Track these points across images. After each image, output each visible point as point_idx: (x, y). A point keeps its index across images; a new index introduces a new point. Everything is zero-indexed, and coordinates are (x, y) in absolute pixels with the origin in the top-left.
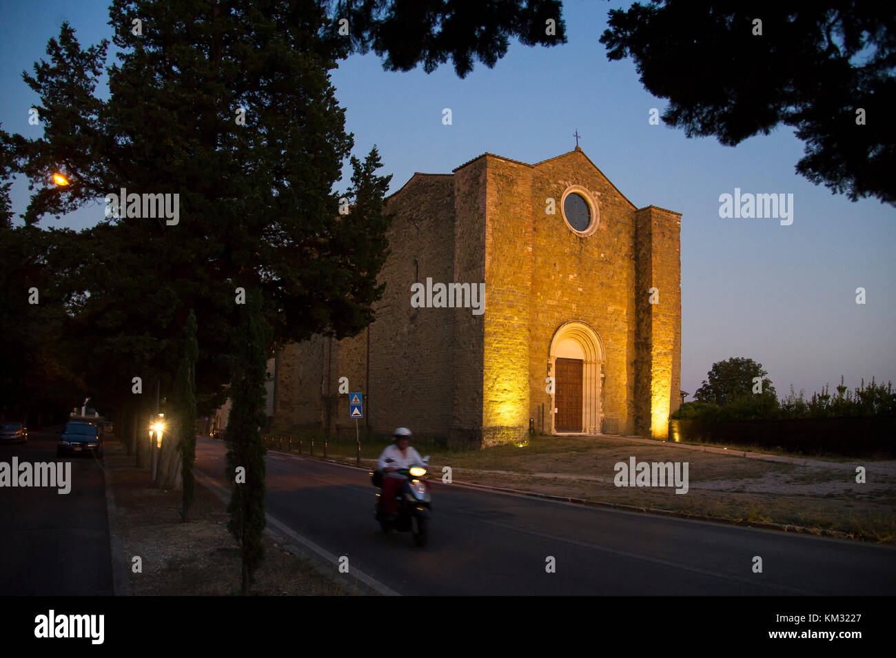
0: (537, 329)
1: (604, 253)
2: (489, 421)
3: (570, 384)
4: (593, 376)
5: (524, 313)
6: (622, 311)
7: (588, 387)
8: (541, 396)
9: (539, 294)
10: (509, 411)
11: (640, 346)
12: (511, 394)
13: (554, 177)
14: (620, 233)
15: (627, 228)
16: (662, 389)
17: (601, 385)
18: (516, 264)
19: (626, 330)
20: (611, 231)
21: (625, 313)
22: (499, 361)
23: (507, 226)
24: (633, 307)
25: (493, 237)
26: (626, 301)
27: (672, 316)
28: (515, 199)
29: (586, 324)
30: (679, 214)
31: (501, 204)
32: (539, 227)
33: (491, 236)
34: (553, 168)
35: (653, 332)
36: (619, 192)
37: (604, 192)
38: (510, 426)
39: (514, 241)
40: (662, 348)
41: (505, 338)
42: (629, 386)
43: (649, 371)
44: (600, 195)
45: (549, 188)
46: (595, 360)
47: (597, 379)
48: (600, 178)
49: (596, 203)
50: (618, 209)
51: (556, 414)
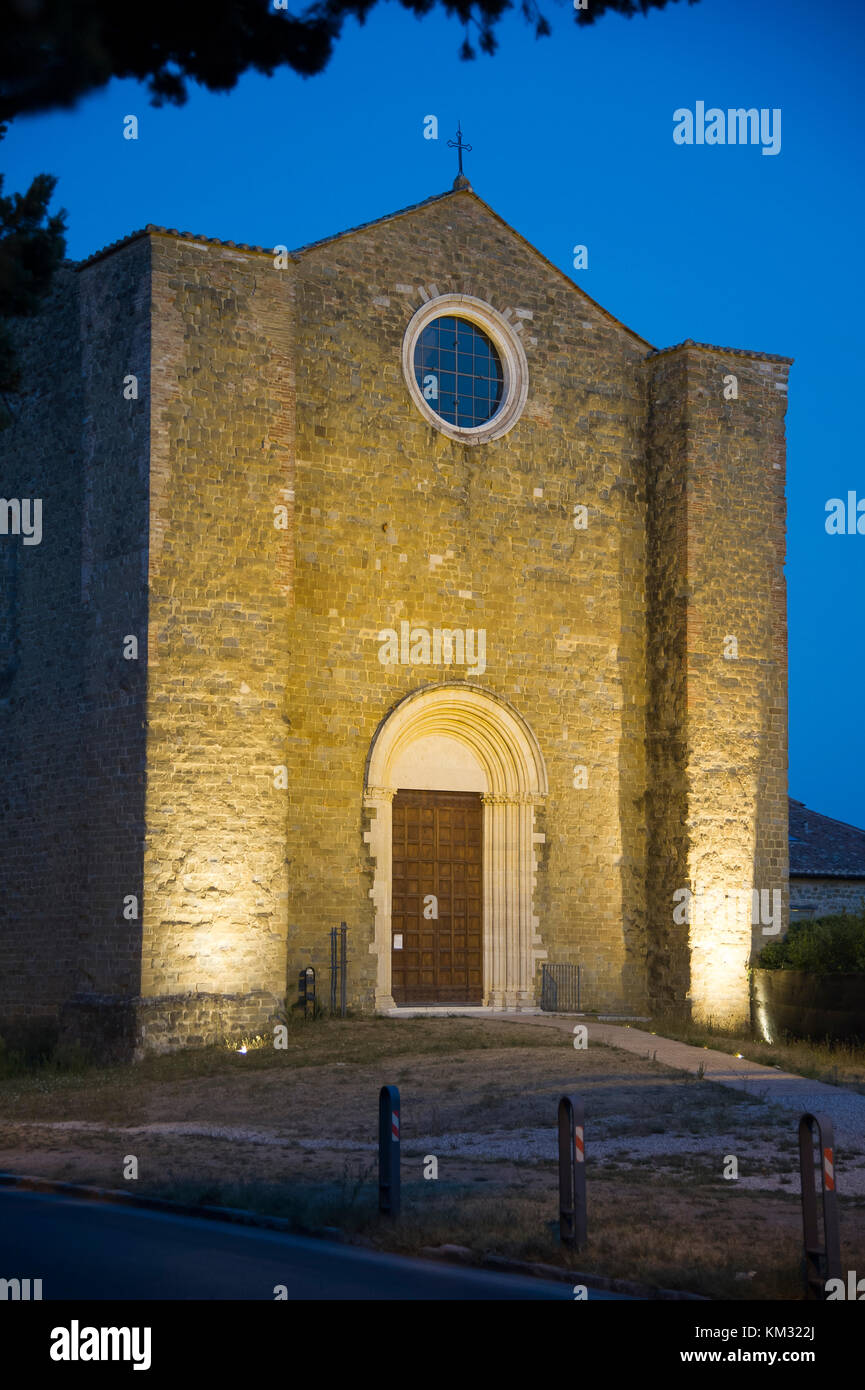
0: (328, 711)
1: (543, 486)
2: (159, 978)
3: (442, 863)
4: (512, 840)
5: (270, 673)
6: (605, 650)
7: (499, 873)
8: (340, 903)
9: (333, 613)
10: (223, 950)
11: (661, 752)
12: (229, 899)
13: (381, 273)
14: (597, 421)
15: (621, 409)
16: (726, 875)
17: (535, 866)
18: (246, 536)
19: (619, 704)
20: (567, 422)
21: (613, 654)
22: (194, 807)
23: (215, 434)
24: (640, 636)
25: (175, 467)
26: (617, 620)
27: (756, 661)
28: (241, 353)
29: (485, 693)
30: (780, 360)
31: (195, 370)
32: (334, 422)
33: (164, 463)
34: (378, 249)
35: (690, 710)
36: (595, 304)
37: (544, 308)
38: (226, 992)
39: (239, 474)
40: (722, 754)
41: (210, 743)
42: (629, 868)
43: (683, 824)
44: (531, 318)
45: (364, 309)
46: (518, 794)
47: (523, 849)
48: (532, 266)
49: (517, 342)
50: (591, 355)
51: (395, 952)
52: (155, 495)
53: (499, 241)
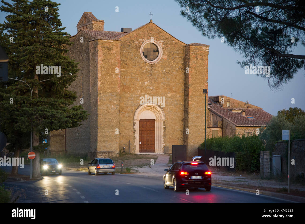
0: (128, 108)
1: (165, 69)
2: (100, 149)
3: (148, 131)
4: (160, 126)
5: (117, 104)
6: (177, 96)
7: (157, 132)
8: (130, 137)
9: (129, 92)
10: (109, 145)
11: (185, 112)
12: (110, 137)
13: (137, 38)
14: (175, 58)
17: (163, 131)
18: (113, 83)
20: (170, 58)
22: (105, 124)
23: (108, 68)
24: (183, 93)
25: (102, 74)
26: (179, 91)
28: (112, 56)
30: (207, 46)
31: (105, 59)
32: (129, 63)
33: (100, 74)
34: (136, 34)
35: (189, 106)
36: (175, 38)
37: (166, 40)
41: (107, 115)
43: (188, 124)
44: (163, 42)
45: (134, 44)
46: (160, 119)
47: (161, 128)
48: (163, 33)
49: (161, 46)
50: (174, 47)
51: (140, 144)
52: (99, 78)
53: (157, 30)
